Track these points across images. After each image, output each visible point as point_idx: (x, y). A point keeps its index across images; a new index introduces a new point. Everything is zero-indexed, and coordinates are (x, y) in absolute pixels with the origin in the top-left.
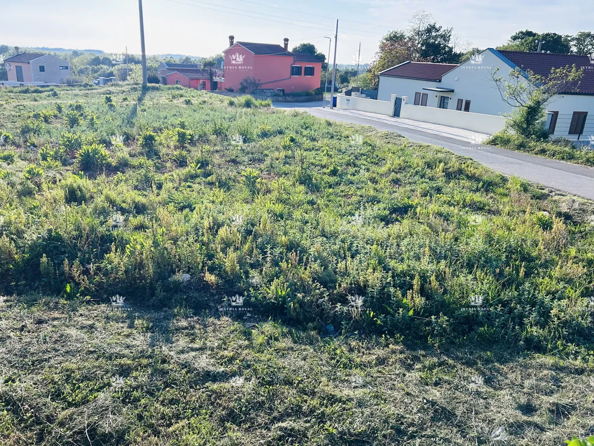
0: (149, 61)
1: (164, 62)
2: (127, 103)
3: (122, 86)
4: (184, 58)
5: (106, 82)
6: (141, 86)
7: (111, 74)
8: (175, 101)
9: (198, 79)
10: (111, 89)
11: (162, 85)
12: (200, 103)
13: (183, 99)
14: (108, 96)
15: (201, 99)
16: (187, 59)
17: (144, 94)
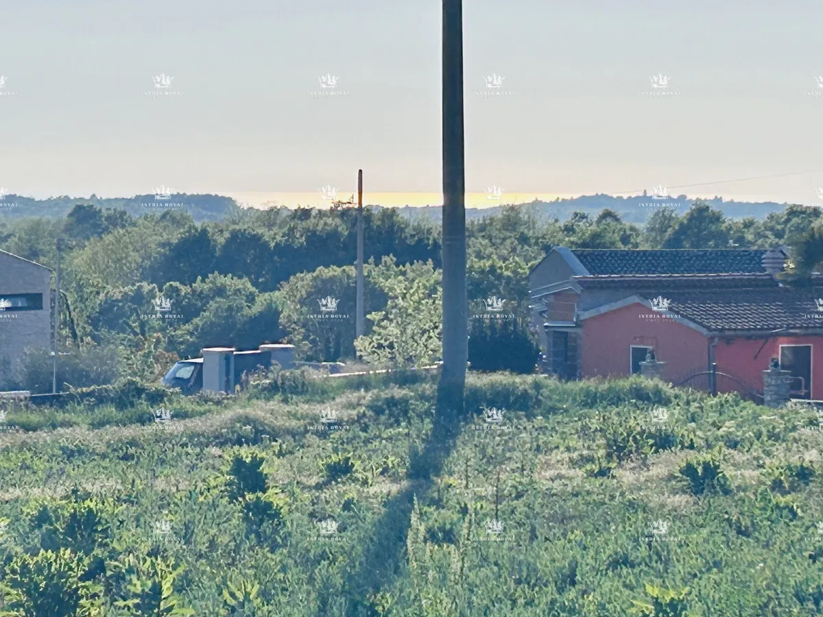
0: (476, 243)
1: (564, 242)
3: (322, 394)
4: (682, 214)
6: (428, 388)
8: (626, 475)
9: (766, 337)
11: (551, 382)
12: (777, 485)
13: (675, 460)
14: (246, 453)
15: (780, 458)
16: (703, 216)
17: (444, 437)
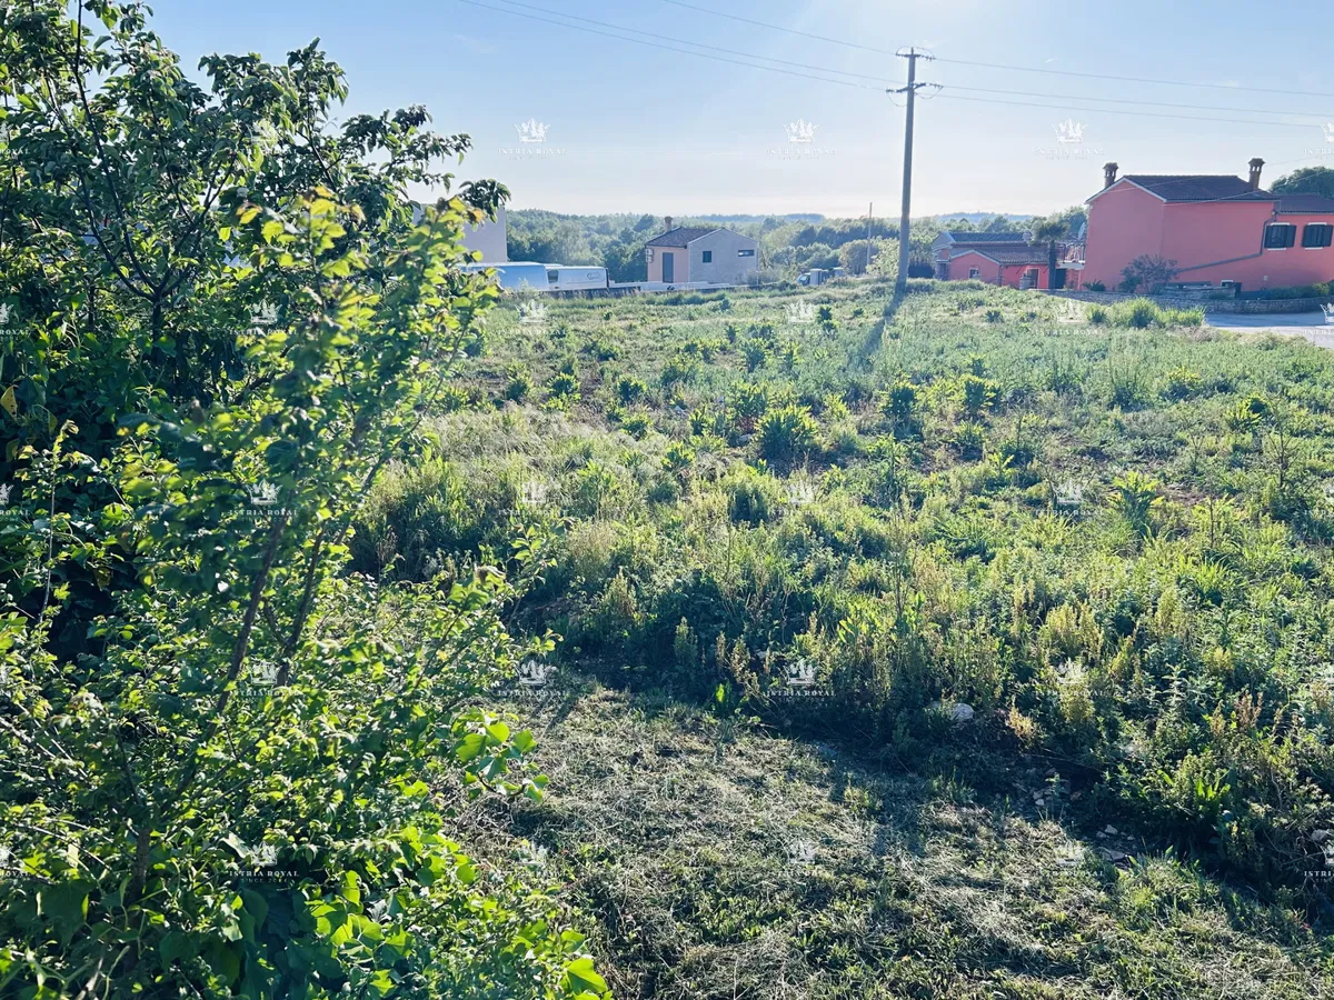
0: (913, 231)
1: (947, 230)
2: (862, 320)
3: (853, 286)
4: (992, 220)
5: (821, 279)
6: (892, 284)
7: (835, 262)
8: (965, 315)
9: (1023, 265)
10: (832, 292)
11: (938, 282)
12: (1022, 319)
13: (983, 310)
14: (825, 306)
15: (1024, 310)
16: (1000, 220)
17: (897, 301)
